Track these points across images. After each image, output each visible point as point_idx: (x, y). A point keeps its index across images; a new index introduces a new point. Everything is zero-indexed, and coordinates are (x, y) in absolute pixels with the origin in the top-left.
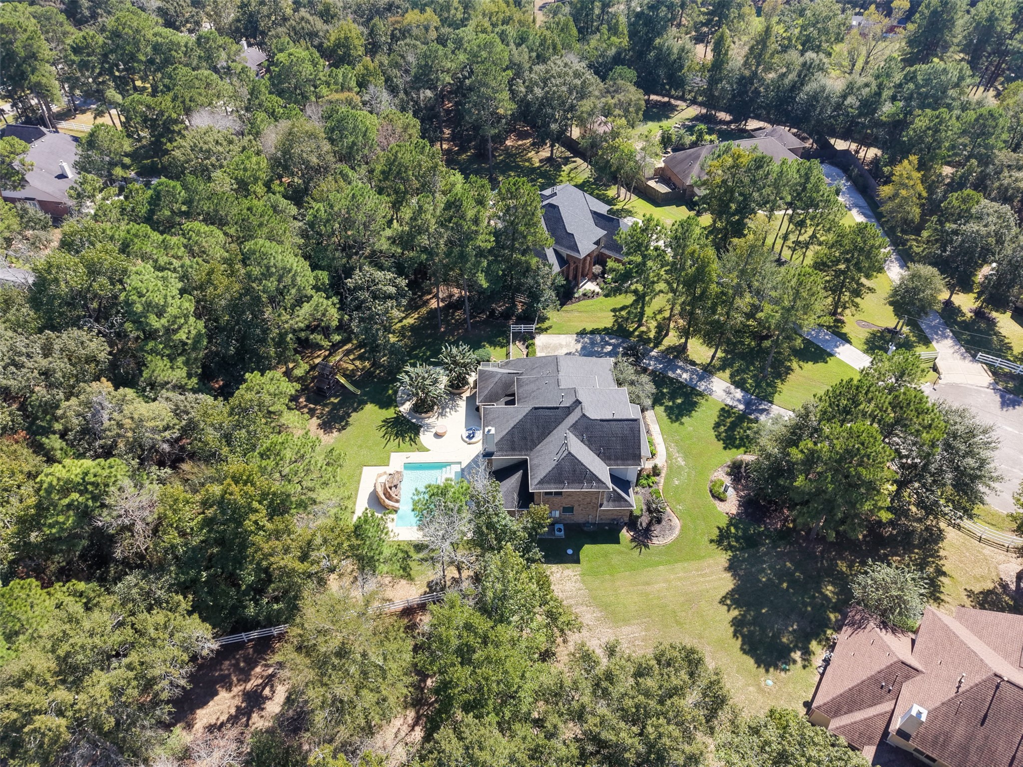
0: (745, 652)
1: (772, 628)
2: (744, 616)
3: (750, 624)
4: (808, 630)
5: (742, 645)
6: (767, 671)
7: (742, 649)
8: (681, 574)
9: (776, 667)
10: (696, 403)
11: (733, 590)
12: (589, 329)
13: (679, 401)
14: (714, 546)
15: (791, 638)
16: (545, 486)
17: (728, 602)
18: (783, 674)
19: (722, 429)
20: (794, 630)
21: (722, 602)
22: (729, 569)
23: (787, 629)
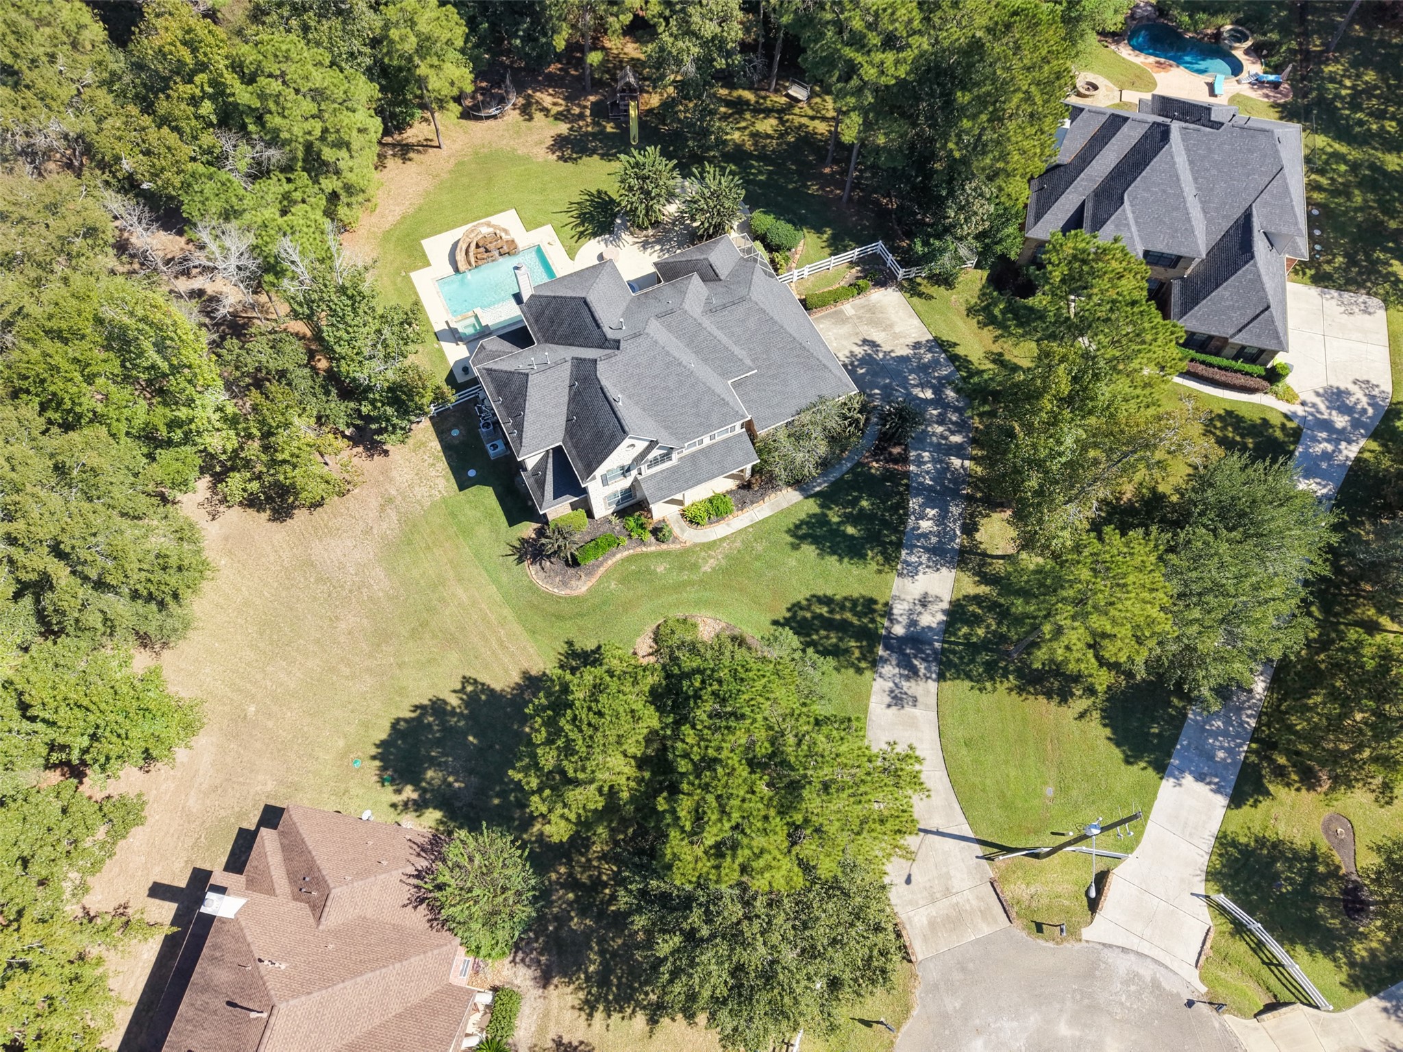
0: (395, 725)
1: (444, 754)
2: (453, 713)
3: (443, 723)
4: (458, 804)
5: (405, 720)
6: (374, 758)
7: (398, 720)
8: (492, 617)
9: (383, 769)
10: (863, 557)
11: (492, 691)
12: (960, 351)
13: (850, 530)
14: (563, 648)
15: (437, 782)
16: (488, 379)
17: (469, 688)
18: (376, 778)
19: (824, 610)
20: (450, 785)
21: (466, 680)
22: (527, 676)
23: (449, 775)
